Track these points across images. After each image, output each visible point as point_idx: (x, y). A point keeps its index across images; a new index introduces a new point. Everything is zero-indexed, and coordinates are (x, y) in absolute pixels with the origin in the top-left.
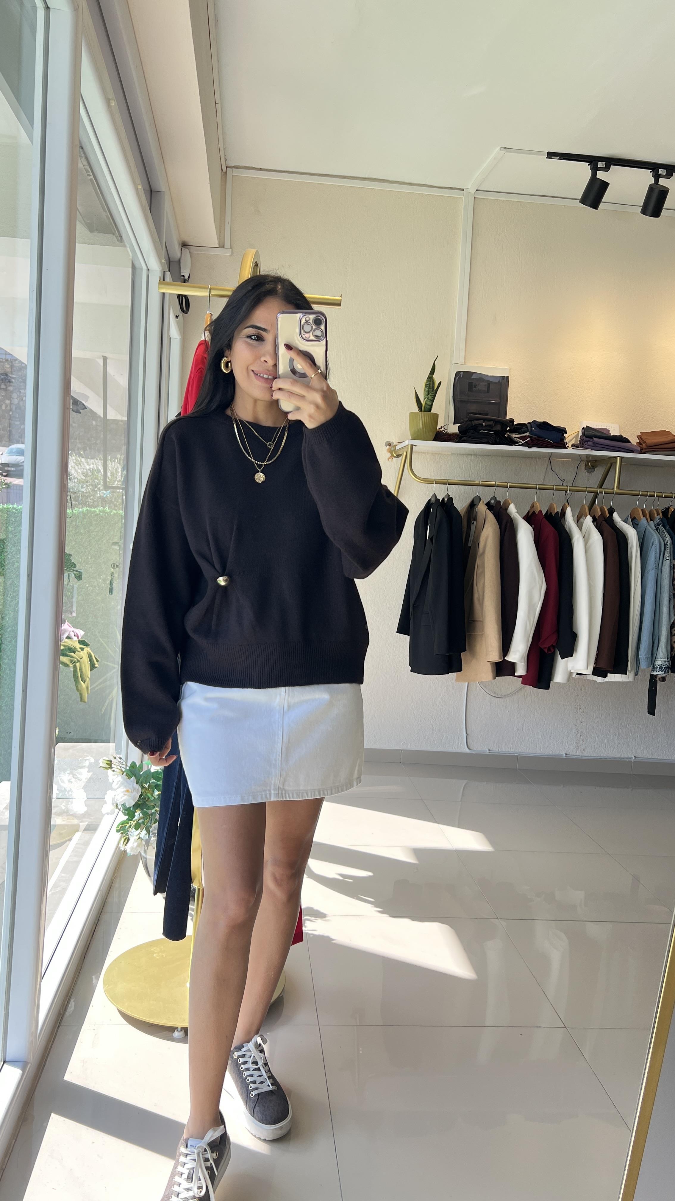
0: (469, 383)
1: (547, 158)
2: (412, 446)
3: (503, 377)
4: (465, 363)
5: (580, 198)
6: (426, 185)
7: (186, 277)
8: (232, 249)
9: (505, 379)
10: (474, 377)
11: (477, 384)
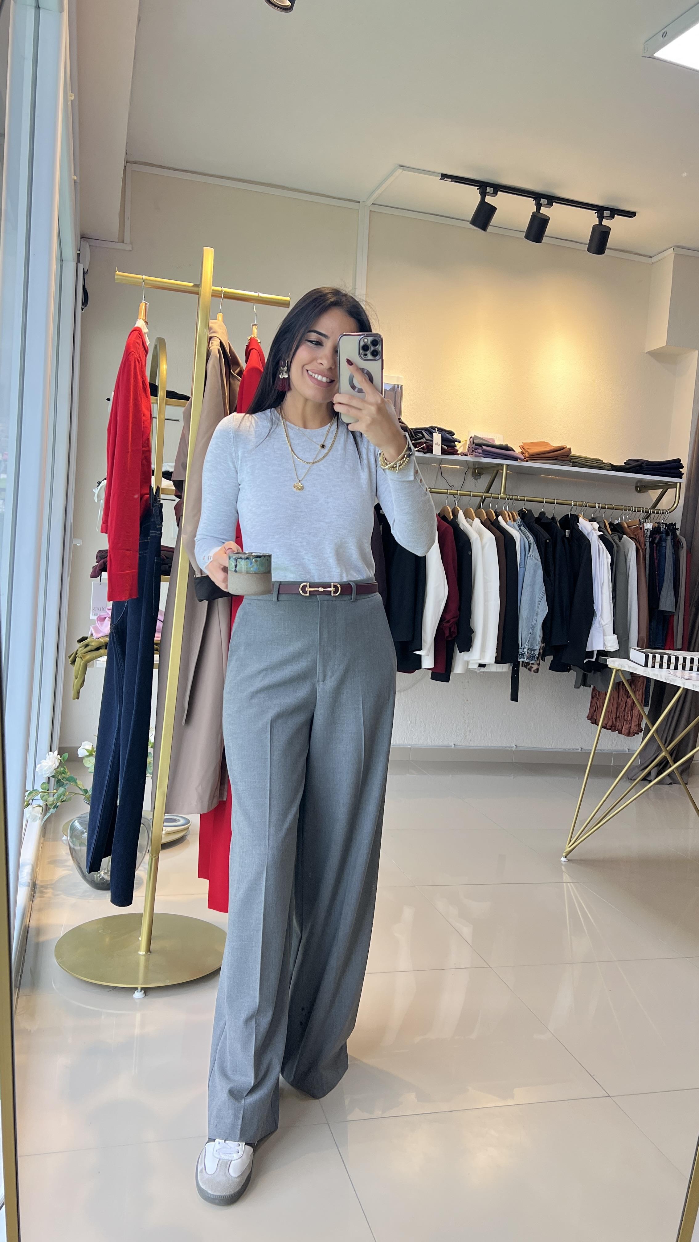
1: (442, 180)
5: (470, 220)
6: (326, 195)
7: (86, 270)
8: (132, 245)
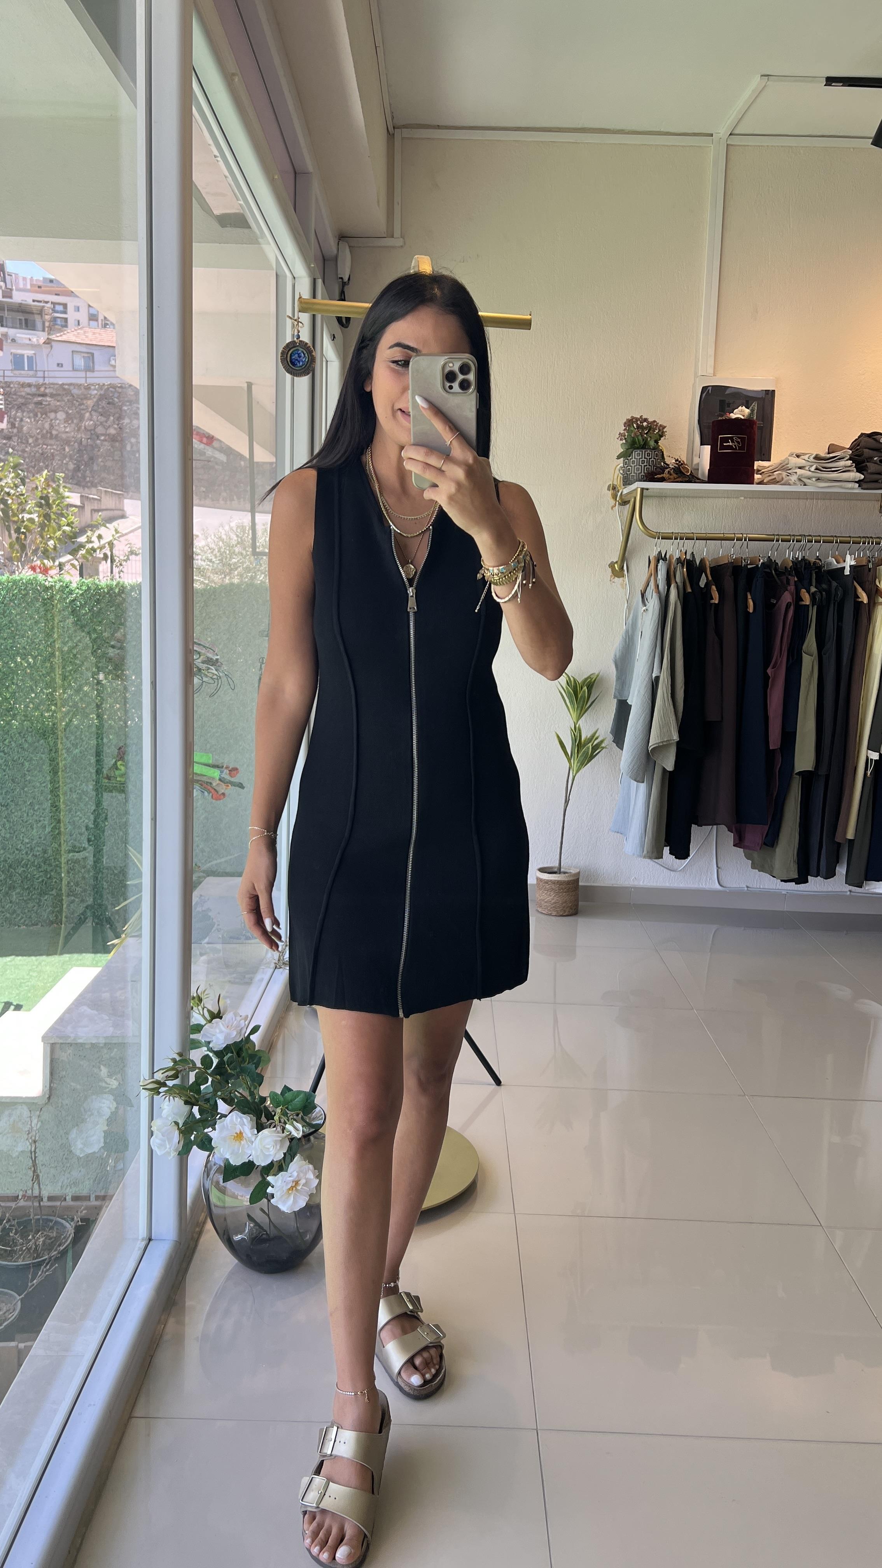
0: (720, 401)
1: (825, 85)
2: (642, 489)
3: (767, 391)
4: (714, 375)
5: (871, 138)
6: (660, 132)
7: (346, 279)
8: (404, 238)
9: (770, 395)
10: (726, 393)
11: (731, 401)
